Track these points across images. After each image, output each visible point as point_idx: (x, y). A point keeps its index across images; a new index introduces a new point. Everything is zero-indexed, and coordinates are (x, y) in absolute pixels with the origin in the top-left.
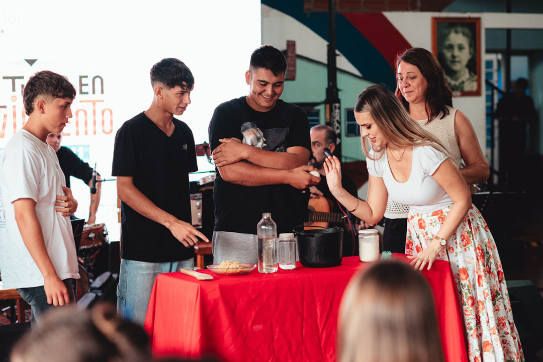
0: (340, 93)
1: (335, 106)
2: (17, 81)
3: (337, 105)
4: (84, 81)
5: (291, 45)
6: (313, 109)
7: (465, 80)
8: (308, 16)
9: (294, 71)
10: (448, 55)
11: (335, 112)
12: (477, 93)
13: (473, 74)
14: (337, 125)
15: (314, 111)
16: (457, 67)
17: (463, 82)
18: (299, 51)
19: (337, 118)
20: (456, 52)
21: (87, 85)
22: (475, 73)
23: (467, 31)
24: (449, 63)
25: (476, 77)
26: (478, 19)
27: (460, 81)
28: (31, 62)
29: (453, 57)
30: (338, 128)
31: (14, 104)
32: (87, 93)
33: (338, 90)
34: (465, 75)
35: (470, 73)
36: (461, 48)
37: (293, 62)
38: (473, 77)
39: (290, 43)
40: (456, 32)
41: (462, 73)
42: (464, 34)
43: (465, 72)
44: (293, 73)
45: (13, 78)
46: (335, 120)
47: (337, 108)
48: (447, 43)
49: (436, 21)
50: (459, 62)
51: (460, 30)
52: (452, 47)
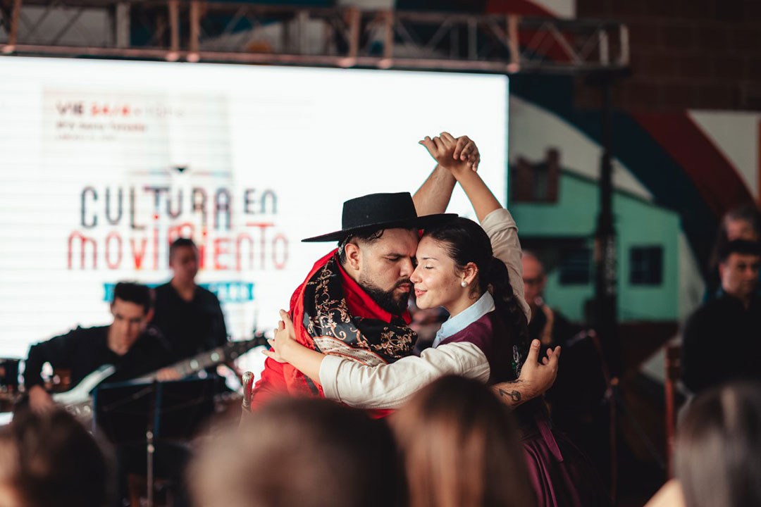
2: (161, 193)
4: (251, 196)
5: (553, 155)
18: (564, 164)
21: (255, 202)
28: (181, 170)
31: (156, 223)
32: (255, 212)
39: (550, 152)
45: (157, 190)
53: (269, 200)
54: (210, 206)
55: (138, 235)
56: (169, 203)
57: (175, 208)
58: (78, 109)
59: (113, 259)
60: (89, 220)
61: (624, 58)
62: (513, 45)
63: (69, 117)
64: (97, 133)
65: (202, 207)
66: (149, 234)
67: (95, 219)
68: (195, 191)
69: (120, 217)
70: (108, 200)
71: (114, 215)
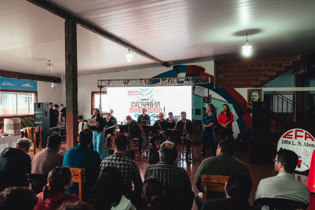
4: (156, 103)
9: (211, 101)
10: (252, 98)
18: (212, 97)
20: (254, 97)
23: (258, 92)
24: (252, 100)
26: (261, 89)
28: (145, 99)
29: (254, 98)
32: (156, 105)
36: (256, 96)
37: (211, 99)
40: (255, 92)
42: (257, 93)
48: (252, 95)
49: (248, 89)
50: (255, 99)
51: (256, 92)
52: (253, 96)
53: (159, 103)
54: (150, 104)
56: (144, 104)
57: (144, 105)
58: (131, 92)
59: (136, 111)
62: (191, 81)
63: (130, 93)
64: (133, 95)
65: (148, 104)
67: (133, 106)
68: (147, 102)
69: (137, 106)
70: (135, 104)
71: (136, 106)
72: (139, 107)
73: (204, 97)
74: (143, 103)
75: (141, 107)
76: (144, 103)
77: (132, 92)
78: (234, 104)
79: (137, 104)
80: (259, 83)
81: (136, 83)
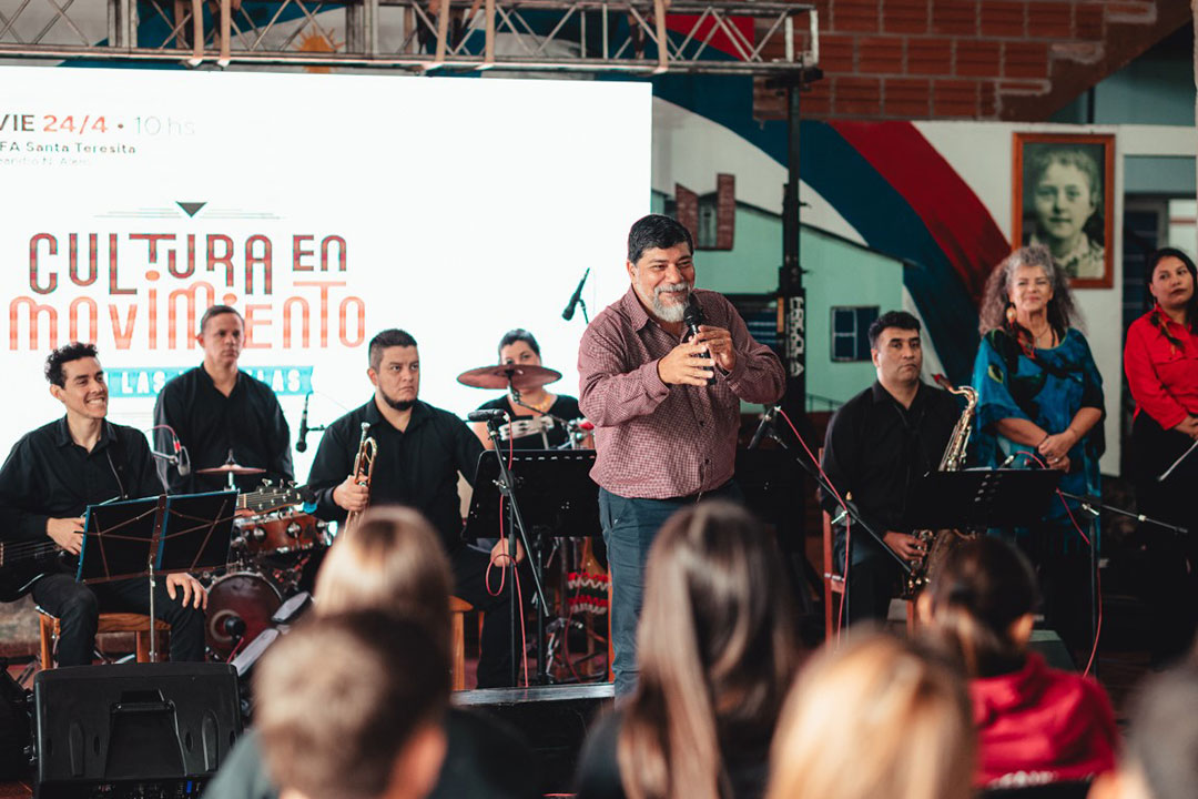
0: (805, 278)
1: (795, 303)
2: (159, 242)
3: (799, 300)
4: (305, 245)
5: (727, 182)
6: (766, 307)
7: (1079, 256)
8: (762, 127)
9: (732, 233)
10: (1046, 206)
11: (795, 314)
12: (1105, 283)
13: (1097, 245)
14: (798, 338)
15: (769, 311)
16: (1063, 231)
17: (1075, 261)
18: (740, 195)
19: (799, 325)
20: (1062, 202)
21: (311, 253)
22: (1102, 243)
24: (1048, 224)
25: (1102, 252)
26: (1111, 137)
27: (1069, 258)
28: (192, 209)
29: (1057, 210)
30: (799, 344)
31: (152, 285)
32: (312, 269)
33: (801, 272)
34: (1080, 247)
35: (1090, 243)
36: (1072, 193)
37: (728, 216)
38: (1097, 250)
39: (722, 179)
40: (1064, 162)
41: (1074, 242)
42: (1080, 166)
43: (1079, 241)
44: (729, 237)
45: (153, 238)
46: (794, 329)
47: (799, 305)
48: (1045, 183)
49: (1019, 136)
50: (1069, 221)
51: (1071, 156)
52: (1054, 191)
53: (333, 249)
54: (239, 261)
55: (123, 303)
56: (172, 255)
58: (23, 122)
60: (43, 282)
61: (814, 56)
62: (661, 39)
64: (55, 157)
66: (141, 301)
67: (53, 277)
68: (211, 238)
69: (93, 276)
70: (73, 255)
71: (83, 274)
72: (114, 290)
73: (672, 193)
74: (163, 247)
75: (144, 287)
76: (181, 247)
77: (38, 123)
78: (913, 263)
79: (93, 255)
80: (1047, 87)
81: (55, 20)
